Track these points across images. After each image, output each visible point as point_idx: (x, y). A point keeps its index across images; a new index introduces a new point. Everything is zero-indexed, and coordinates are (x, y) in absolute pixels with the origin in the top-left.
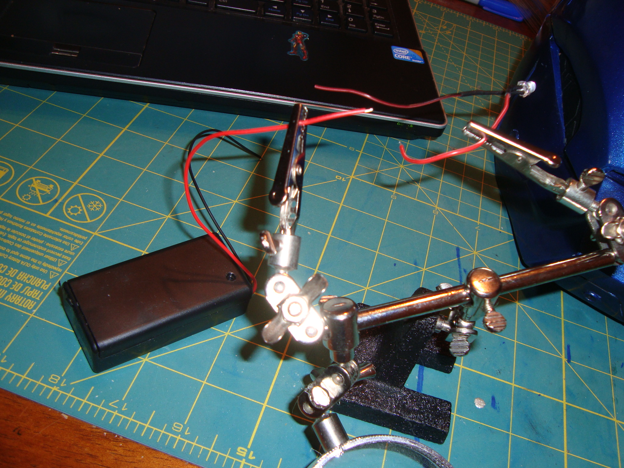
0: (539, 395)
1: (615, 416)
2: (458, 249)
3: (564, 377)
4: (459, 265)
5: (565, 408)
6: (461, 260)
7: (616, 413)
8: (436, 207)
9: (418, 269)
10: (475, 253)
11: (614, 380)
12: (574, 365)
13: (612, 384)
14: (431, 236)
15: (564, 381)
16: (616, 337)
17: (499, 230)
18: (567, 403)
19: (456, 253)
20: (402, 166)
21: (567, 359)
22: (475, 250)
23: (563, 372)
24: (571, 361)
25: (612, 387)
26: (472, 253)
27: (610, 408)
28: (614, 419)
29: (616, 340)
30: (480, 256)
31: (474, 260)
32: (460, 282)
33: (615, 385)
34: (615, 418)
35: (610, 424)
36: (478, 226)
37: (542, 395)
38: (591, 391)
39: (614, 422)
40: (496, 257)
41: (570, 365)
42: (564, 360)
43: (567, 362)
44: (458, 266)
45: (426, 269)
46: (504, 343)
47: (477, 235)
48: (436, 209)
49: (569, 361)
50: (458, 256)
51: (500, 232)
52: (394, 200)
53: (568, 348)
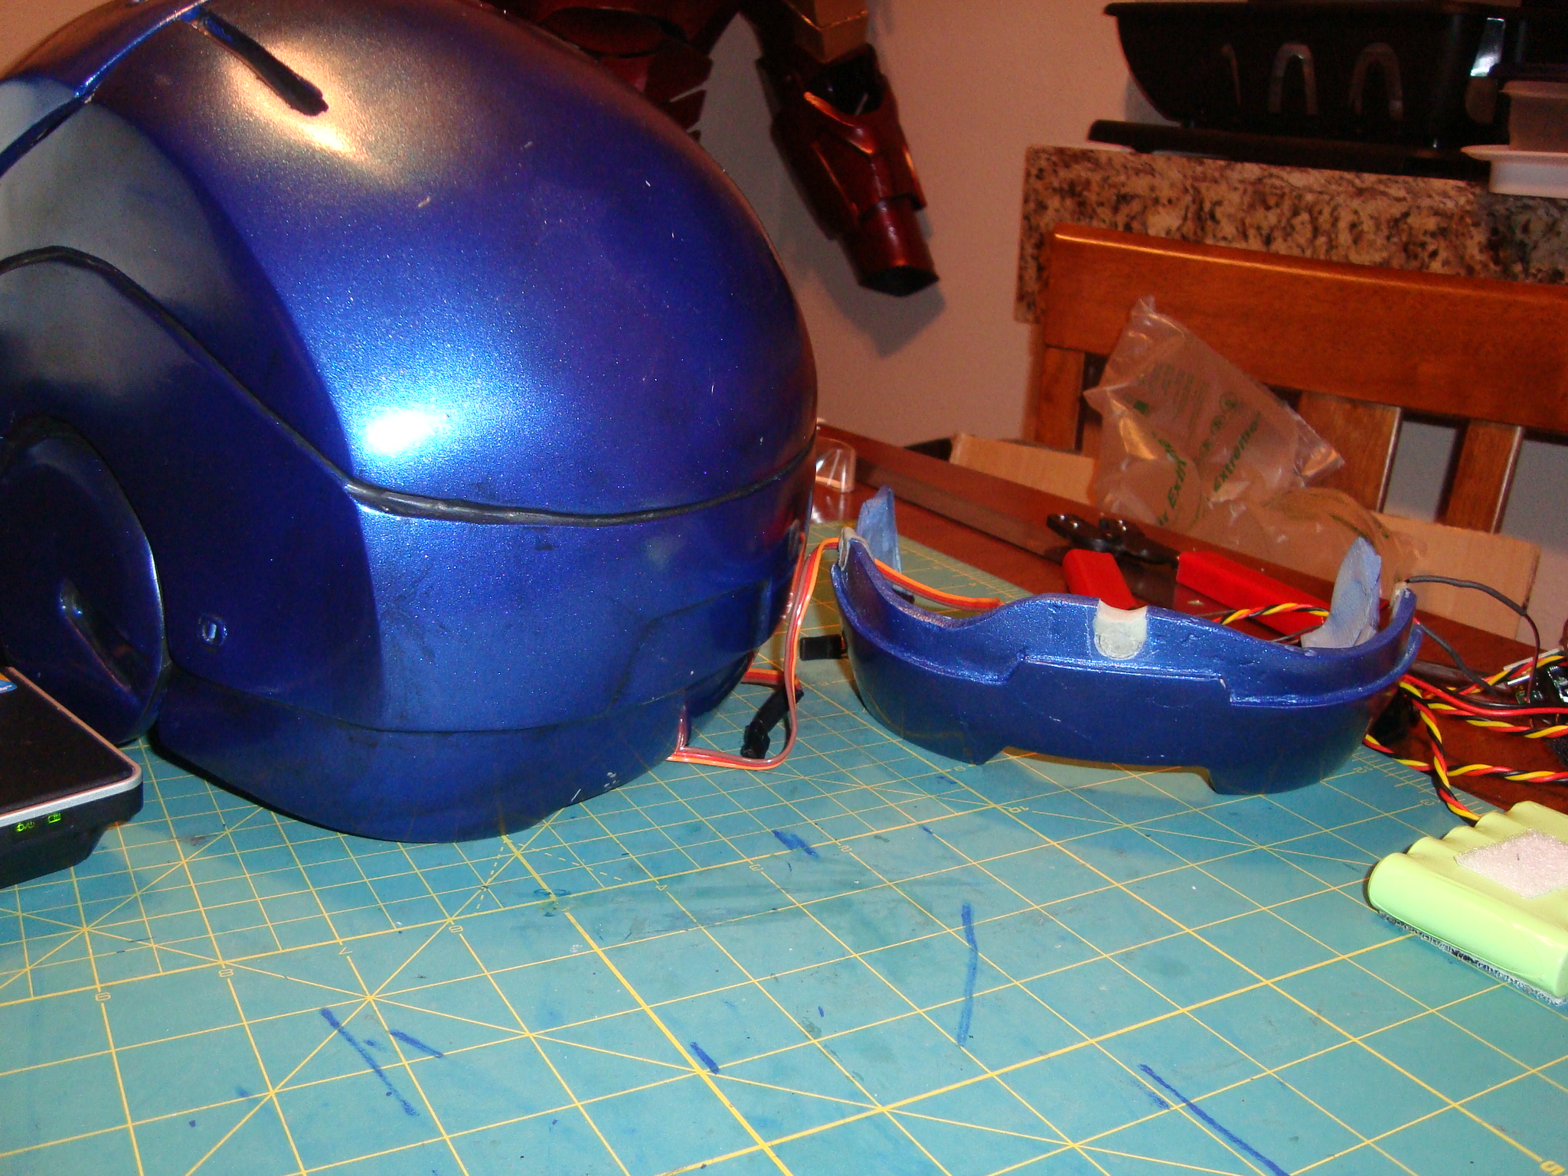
0: (704, 1166)
1: (876, 1103)
2: (326, 1014)
3: (726, 1102)
4: (350, 1040)
5: (771, 1154)
6: (347, 1030)
7: (874, 1097)
8: (221, 962)
9: (257, 1101)
10: (370, 998)
11: (825, 1047)
12: (731, 1071)
13: (828, 1055)
14: (245, 1023)
15: (734, 1111)
16: (772, 974)
17: (396, 930)
18: (769, 1144)
19: (327, 1024)
20: (85, 929)
21: (709, 1070)
22: (367, 993)
23: (718, 1095)
24: (720, 1067)
25: (833, 1059)
26: (361, 1003)
27: (856, 1095)
28: (880, 1109)
29: (776, 978)
30: (389, 998)
31: (378, 1012)
32: (373, 1070)
33: (834, 1053)
34: (878, 1105)
35: (878, 1123)
36: (342, 947)
37: (708, 1162)
38: (799, 1092)
39: (882, 1114)
40: (423, 979)
41: (723, 1074)
42: (704, 1073)
43: (713, 1075)
44: (347, 1043)
45: (277, 1090)
46: (555, 1122)
47: (352, 965)
48: (224, 967)
49: (715, 1070)
50: (335, 1024)
51: (400, 932)
52: (106, 1003)
53: (695, 1048)
